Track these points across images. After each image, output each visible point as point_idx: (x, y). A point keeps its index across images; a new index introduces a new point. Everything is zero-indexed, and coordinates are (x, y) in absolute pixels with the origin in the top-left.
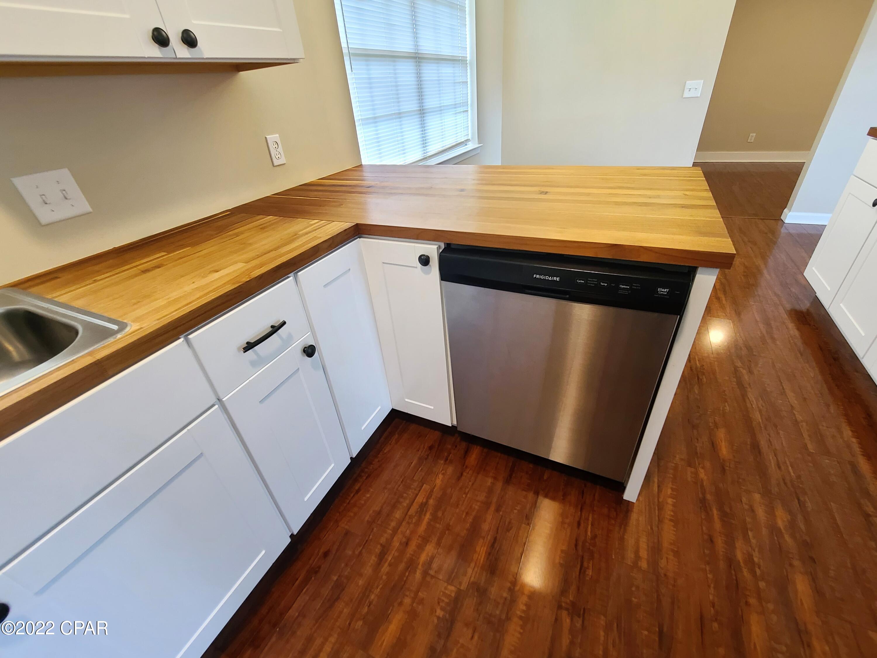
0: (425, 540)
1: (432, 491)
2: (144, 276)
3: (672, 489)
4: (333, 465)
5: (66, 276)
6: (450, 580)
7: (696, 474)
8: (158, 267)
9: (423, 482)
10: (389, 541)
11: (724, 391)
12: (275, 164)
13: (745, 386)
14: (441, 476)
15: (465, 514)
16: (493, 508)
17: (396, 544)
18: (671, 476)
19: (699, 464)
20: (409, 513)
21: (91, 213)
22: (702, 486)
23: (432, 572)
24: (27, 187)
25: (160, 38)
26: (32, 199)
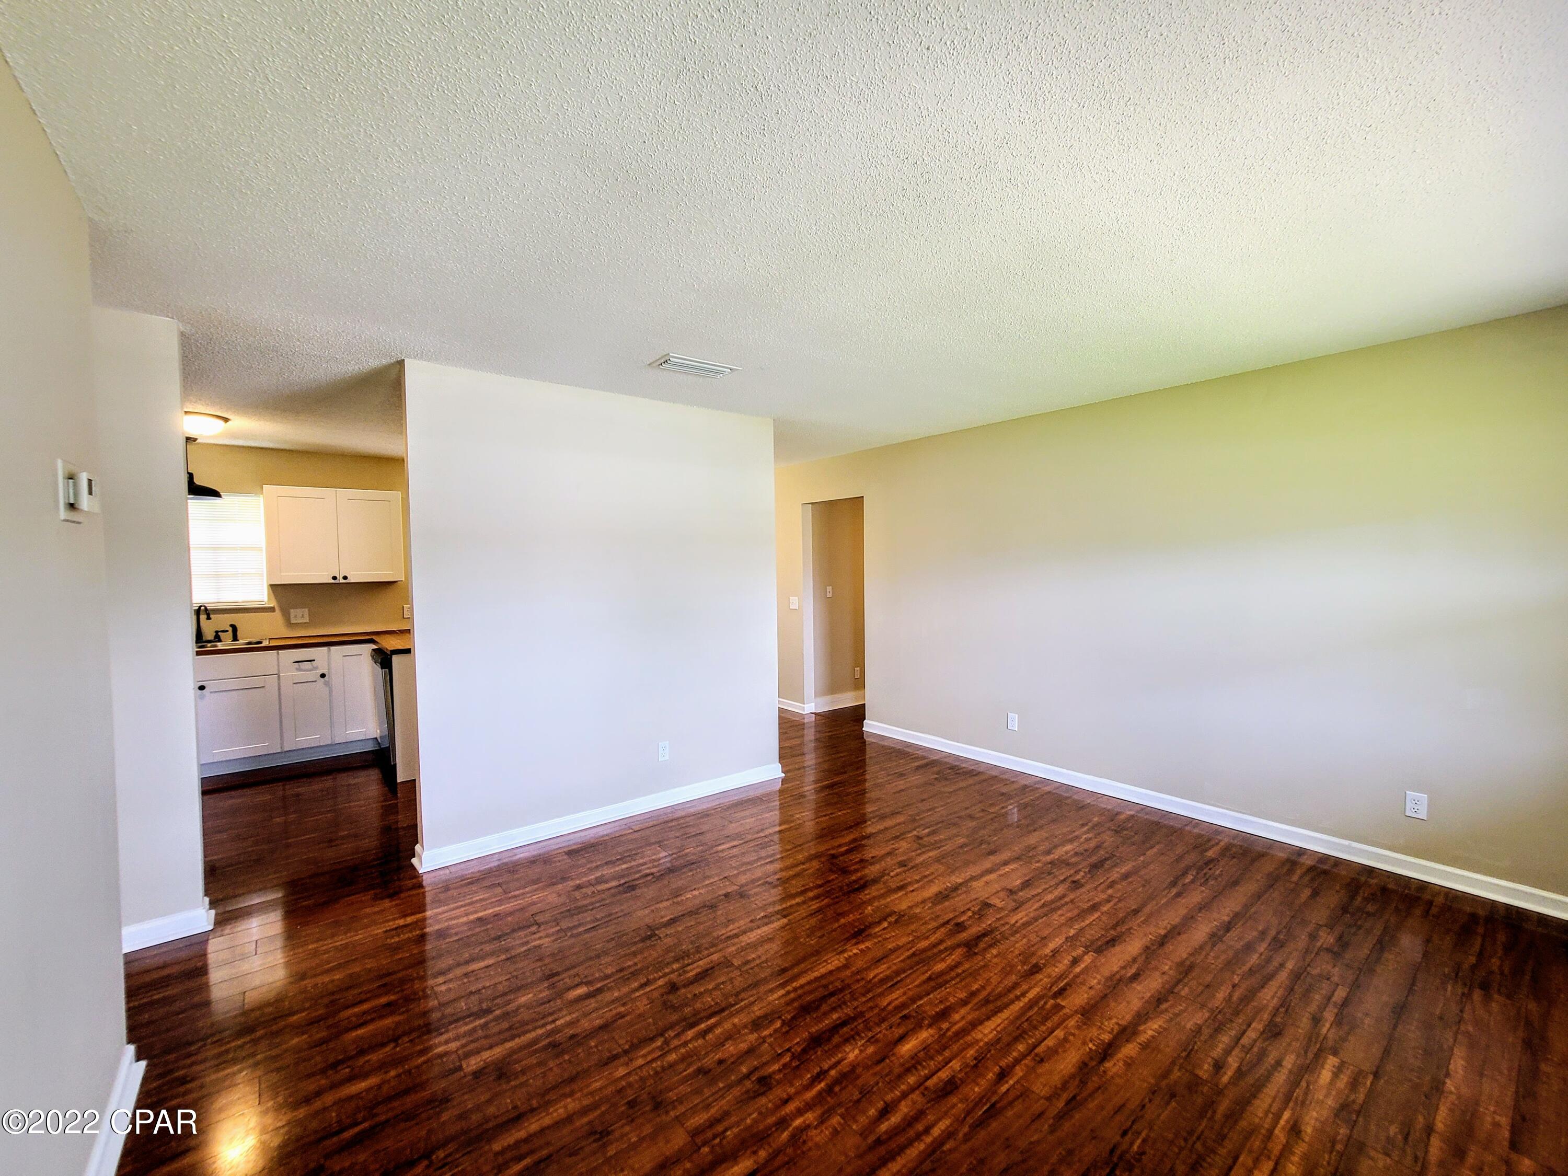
24: (293, 612)
25: (335, 578)
26: (292, 616)
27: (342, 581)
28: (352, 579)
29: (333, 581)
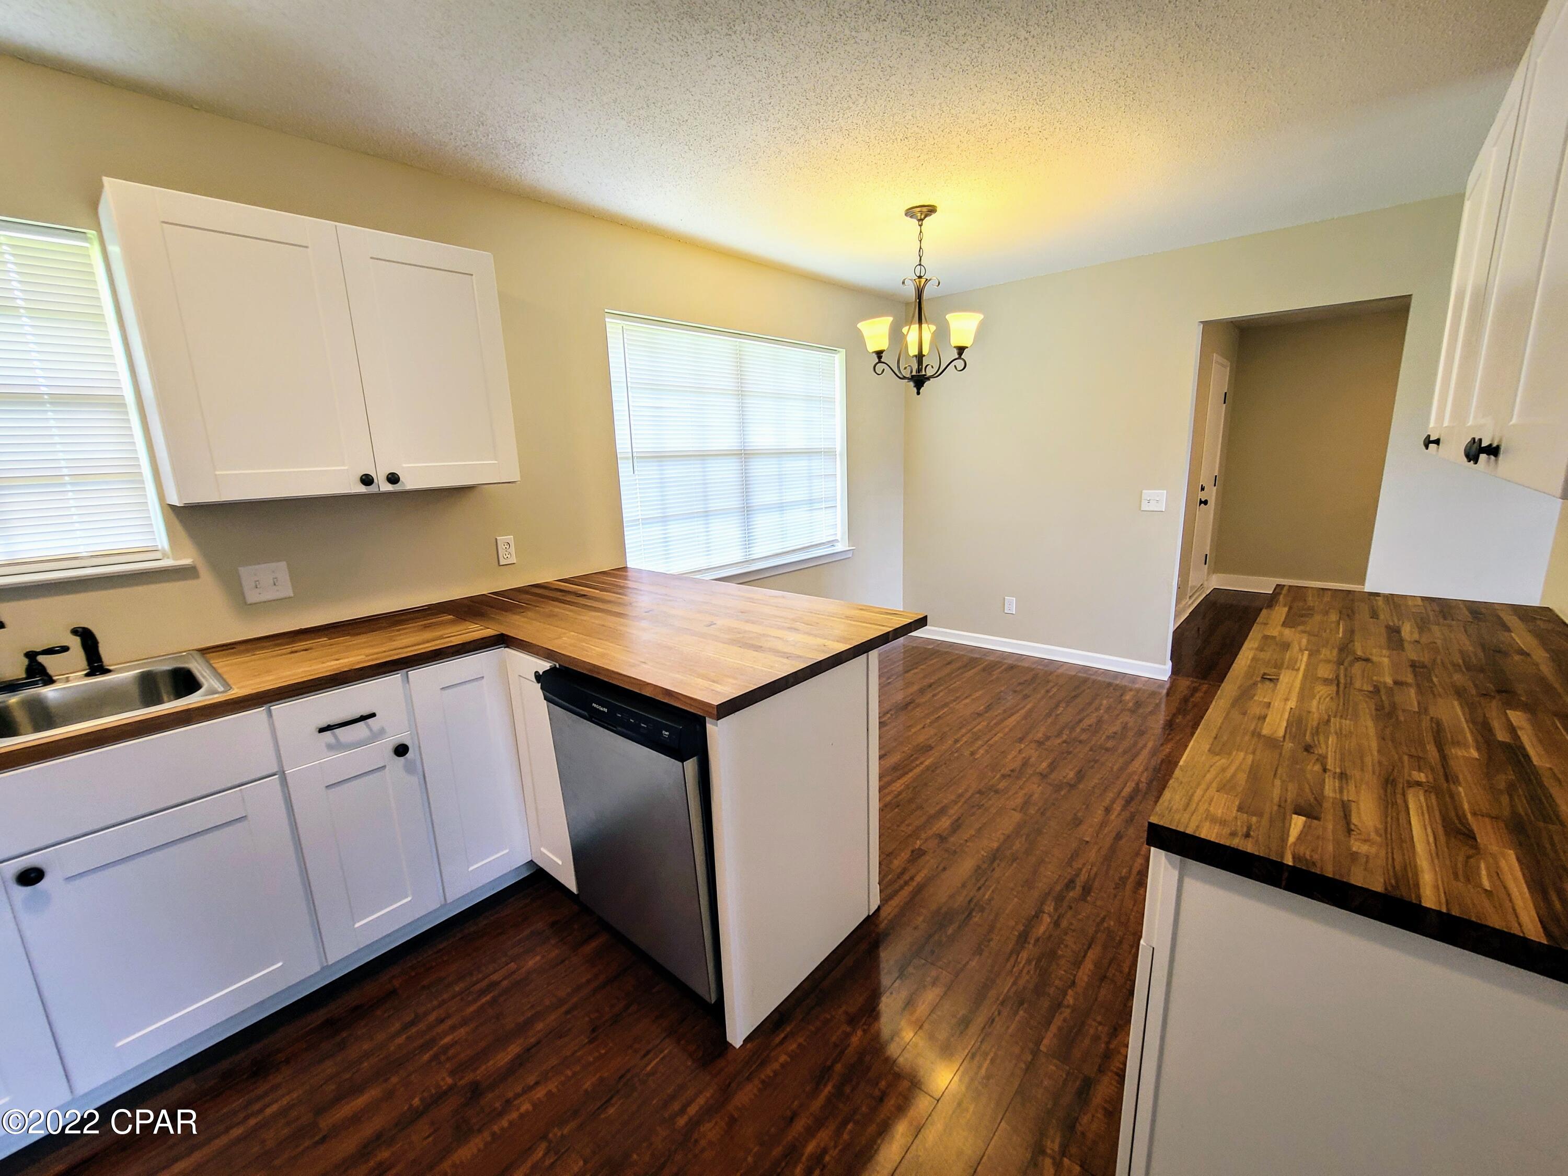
0: (464, 1022)
1: (514, 972)
2: (293, 655)
3: (800, 1045)
4: (409, 899)
5: (242, 647)
6: (452, 1073)
7: (848, 1035)
8: (306, 650)
9: (513, 960)
10: (426, 1014)
11: (991, 940)
12: (501, 564)
13: (1028, 940)
14: (538, 958)
15: (529, 1006)
16: (564, 1009)
17: (432, 1018)
18: (813, 1029)
19: (864, 1024)
20: (472, 989)
21: (290, 598)
22: (842, 1052)
23: (443, 1058)
24: (248, 574)
25: (367, 480)
26: (247, 584)
27: (387, 487)
28: (409, 483)
29: (363, 489)
